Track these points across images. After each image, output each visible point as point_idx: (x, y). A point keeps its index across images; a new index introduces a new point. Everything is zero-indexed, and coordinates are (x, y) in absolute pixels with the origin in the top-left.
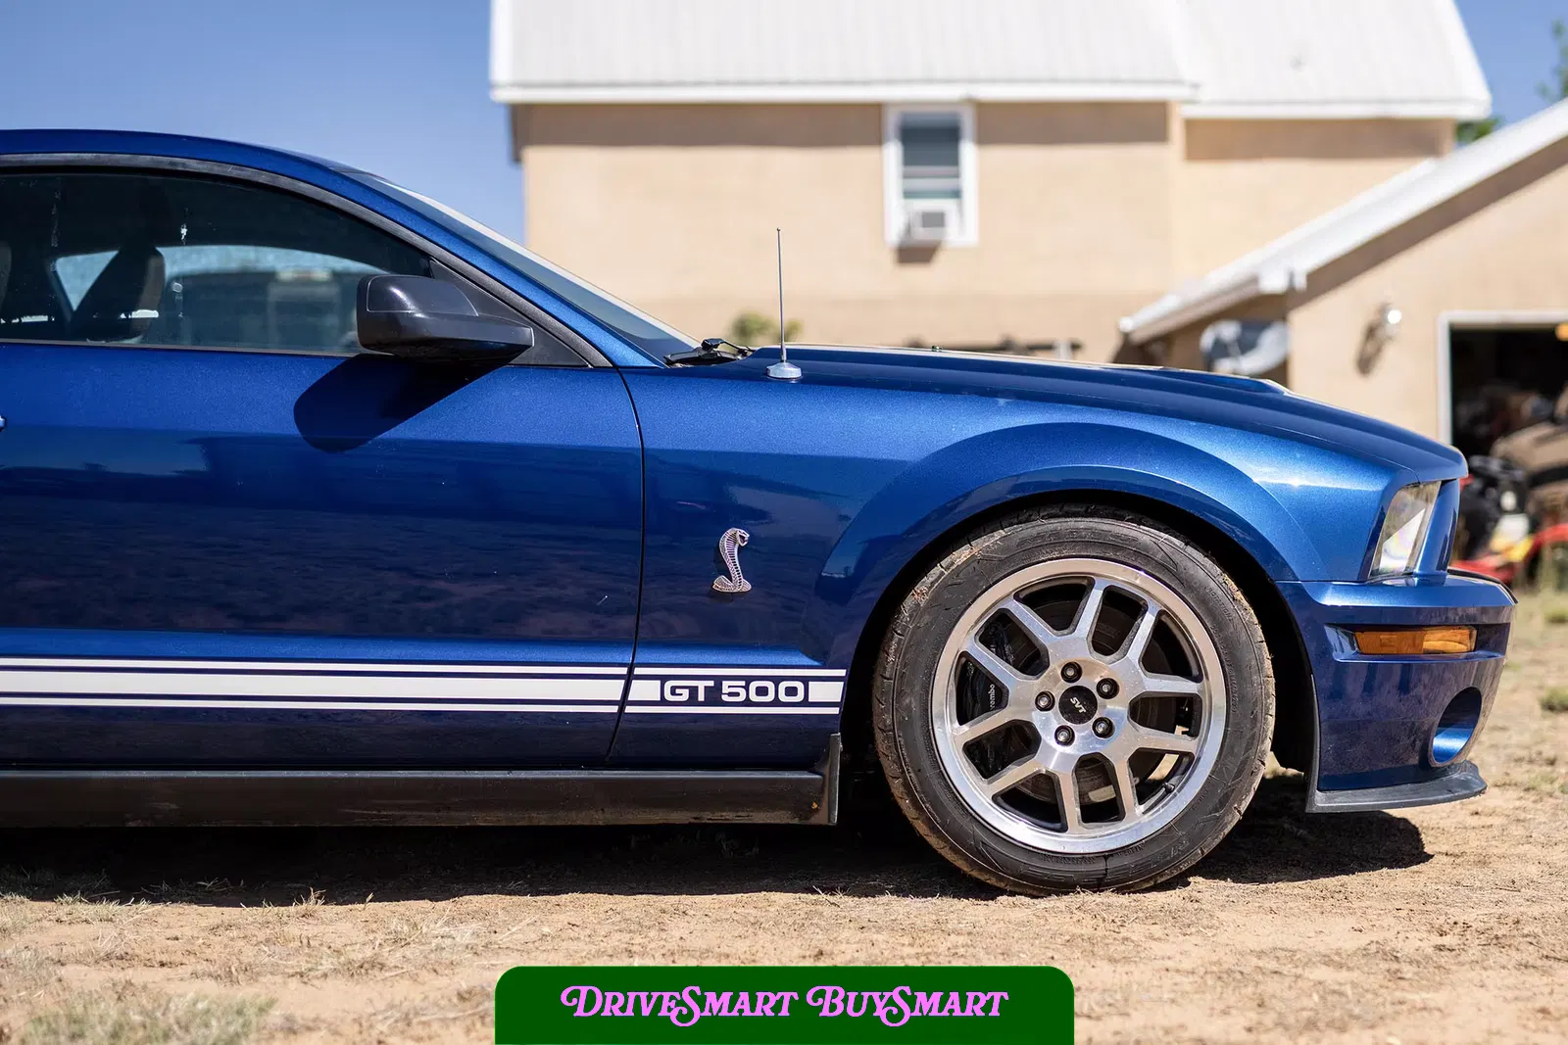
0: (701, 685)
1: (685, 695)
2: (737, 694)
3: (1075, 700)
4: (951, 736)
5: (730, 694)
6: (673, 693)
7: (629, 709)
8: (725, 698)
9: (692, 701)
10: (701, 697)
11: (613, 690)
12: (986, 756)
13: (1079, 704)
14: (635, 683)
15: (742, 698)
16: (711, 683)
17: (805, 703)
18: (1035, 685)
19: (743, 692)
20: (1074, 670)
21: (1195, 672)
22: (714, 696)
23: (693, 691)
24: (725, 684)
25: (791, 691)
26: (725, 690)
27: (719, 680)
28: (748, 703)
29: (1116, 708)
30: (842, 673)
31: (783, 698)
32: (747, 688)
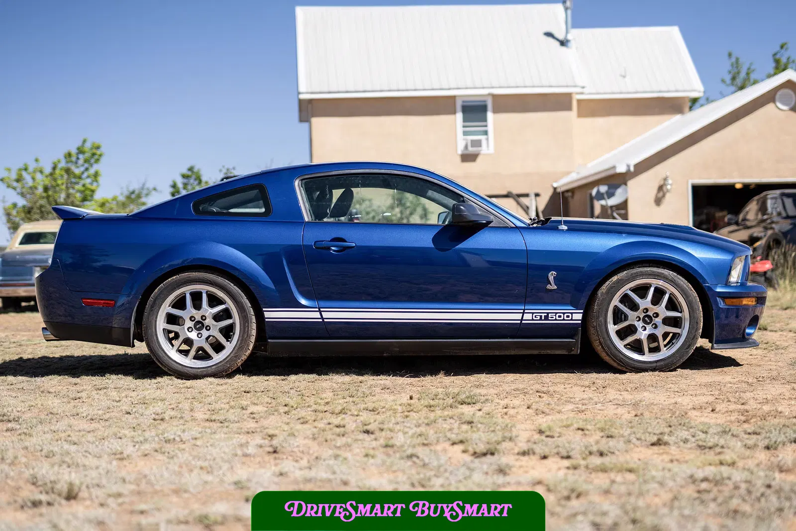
0: (543, 315)
1: (539, 318)
2: (553, 317)
3: (646, 318)
4: (612, 329)
5: (551, 317)
6: (535, 317)
7: (523, 322)
8: (550, 318)
9: (541, 319)
10: (543, 318)
11: (519, 316)
12: (622, 334)
13: (648, 319)
14: (525, 314)
15: (554, 318)
16: (546, 314)
17: (572, 320)
18: (636, 314)
19: (554, 317)
20: (647, 310)
21: (680, 310)
22: (546, 318)
23: (541, 316)
24: (550, 315)
25: (568, 317)
26: (550, 316)
27: (548, 313)
28: (556, 320)
29: (658, 320)
30: (582, 311)
31: (566, 318)
32: (556, 315)
